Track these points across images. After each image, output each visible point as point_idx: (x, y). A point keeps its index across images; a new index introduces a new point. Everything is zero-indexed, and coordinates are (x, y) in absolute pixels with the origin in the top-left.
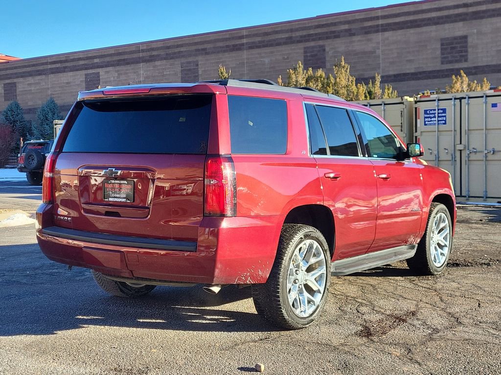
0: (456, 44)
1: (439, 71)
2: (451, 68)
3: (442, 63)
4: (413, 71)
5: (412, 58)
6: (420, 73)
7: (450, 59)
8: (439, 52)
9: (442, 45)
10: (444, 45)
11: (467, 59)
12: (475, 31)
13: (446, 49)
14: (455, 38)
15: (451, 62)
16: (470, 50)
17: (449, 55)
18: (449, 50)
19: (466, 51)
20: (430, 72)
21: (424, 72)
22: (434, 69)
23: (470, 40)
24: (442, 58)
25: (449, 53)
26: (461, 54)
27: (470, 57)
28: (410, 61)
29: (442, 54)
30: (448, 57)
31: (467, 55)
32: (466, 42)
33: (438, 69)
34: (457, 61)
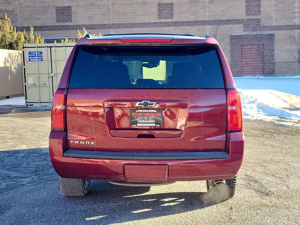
0: (65, 10)
1: (55, 26)
2: (63, 25)
3: (57, 21)
4: (39, 25)
5: (38, 17)
6: (44, 27)
7: (61, 19)
8: (55, 15)
9: (57, 10)
10: (58, 11)
11: (72, 20)
12: (75, 4)
13: (59, 13)
14: (64, 7)
15: (62, 21)
16: (73, 15)
17: (61, 17)
18: (61, 14)
19: (71, 16)
20: (51, 26)
21: (47, 26)
22: (52, 25)
23: (73, 9)
24: (57, 19)
25: (61, 16)
26: (68, 17)
27: (73, 19)
28: (37, 19)
29: (57, 16)
30: (60, 18)
31: (71, 18)
32: (71, 10)
33: (55, 25)
34: (66, 21)
